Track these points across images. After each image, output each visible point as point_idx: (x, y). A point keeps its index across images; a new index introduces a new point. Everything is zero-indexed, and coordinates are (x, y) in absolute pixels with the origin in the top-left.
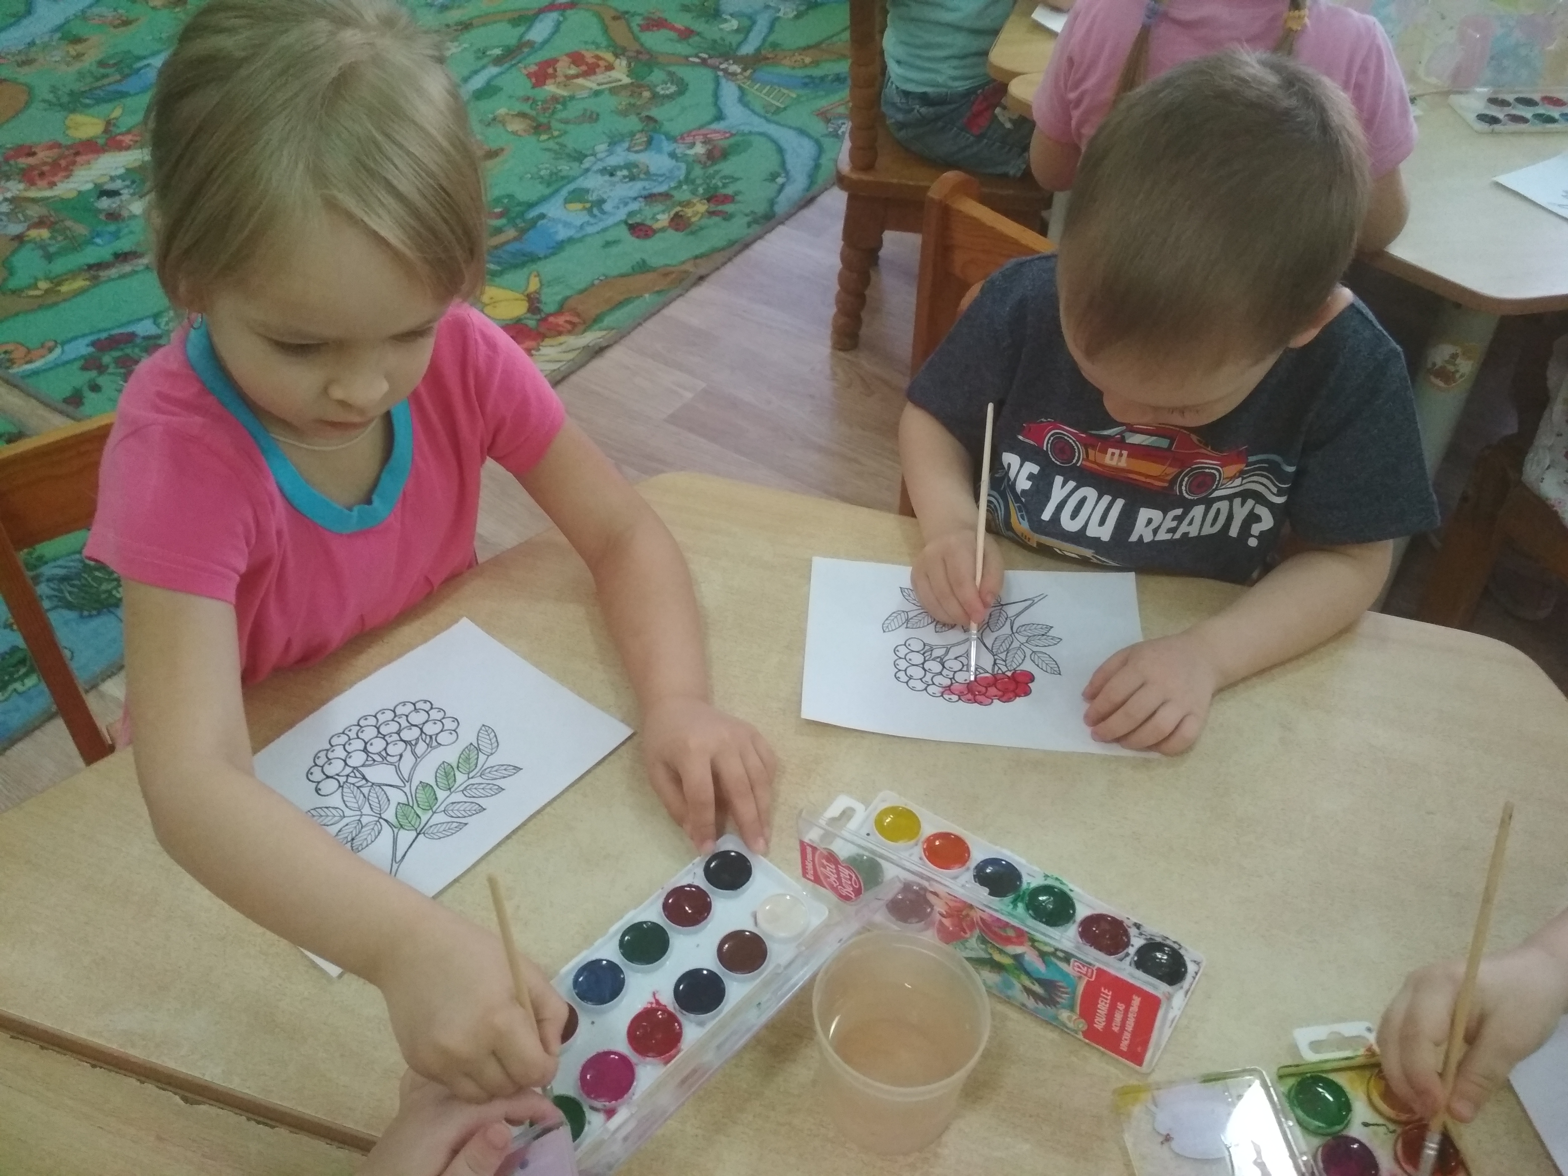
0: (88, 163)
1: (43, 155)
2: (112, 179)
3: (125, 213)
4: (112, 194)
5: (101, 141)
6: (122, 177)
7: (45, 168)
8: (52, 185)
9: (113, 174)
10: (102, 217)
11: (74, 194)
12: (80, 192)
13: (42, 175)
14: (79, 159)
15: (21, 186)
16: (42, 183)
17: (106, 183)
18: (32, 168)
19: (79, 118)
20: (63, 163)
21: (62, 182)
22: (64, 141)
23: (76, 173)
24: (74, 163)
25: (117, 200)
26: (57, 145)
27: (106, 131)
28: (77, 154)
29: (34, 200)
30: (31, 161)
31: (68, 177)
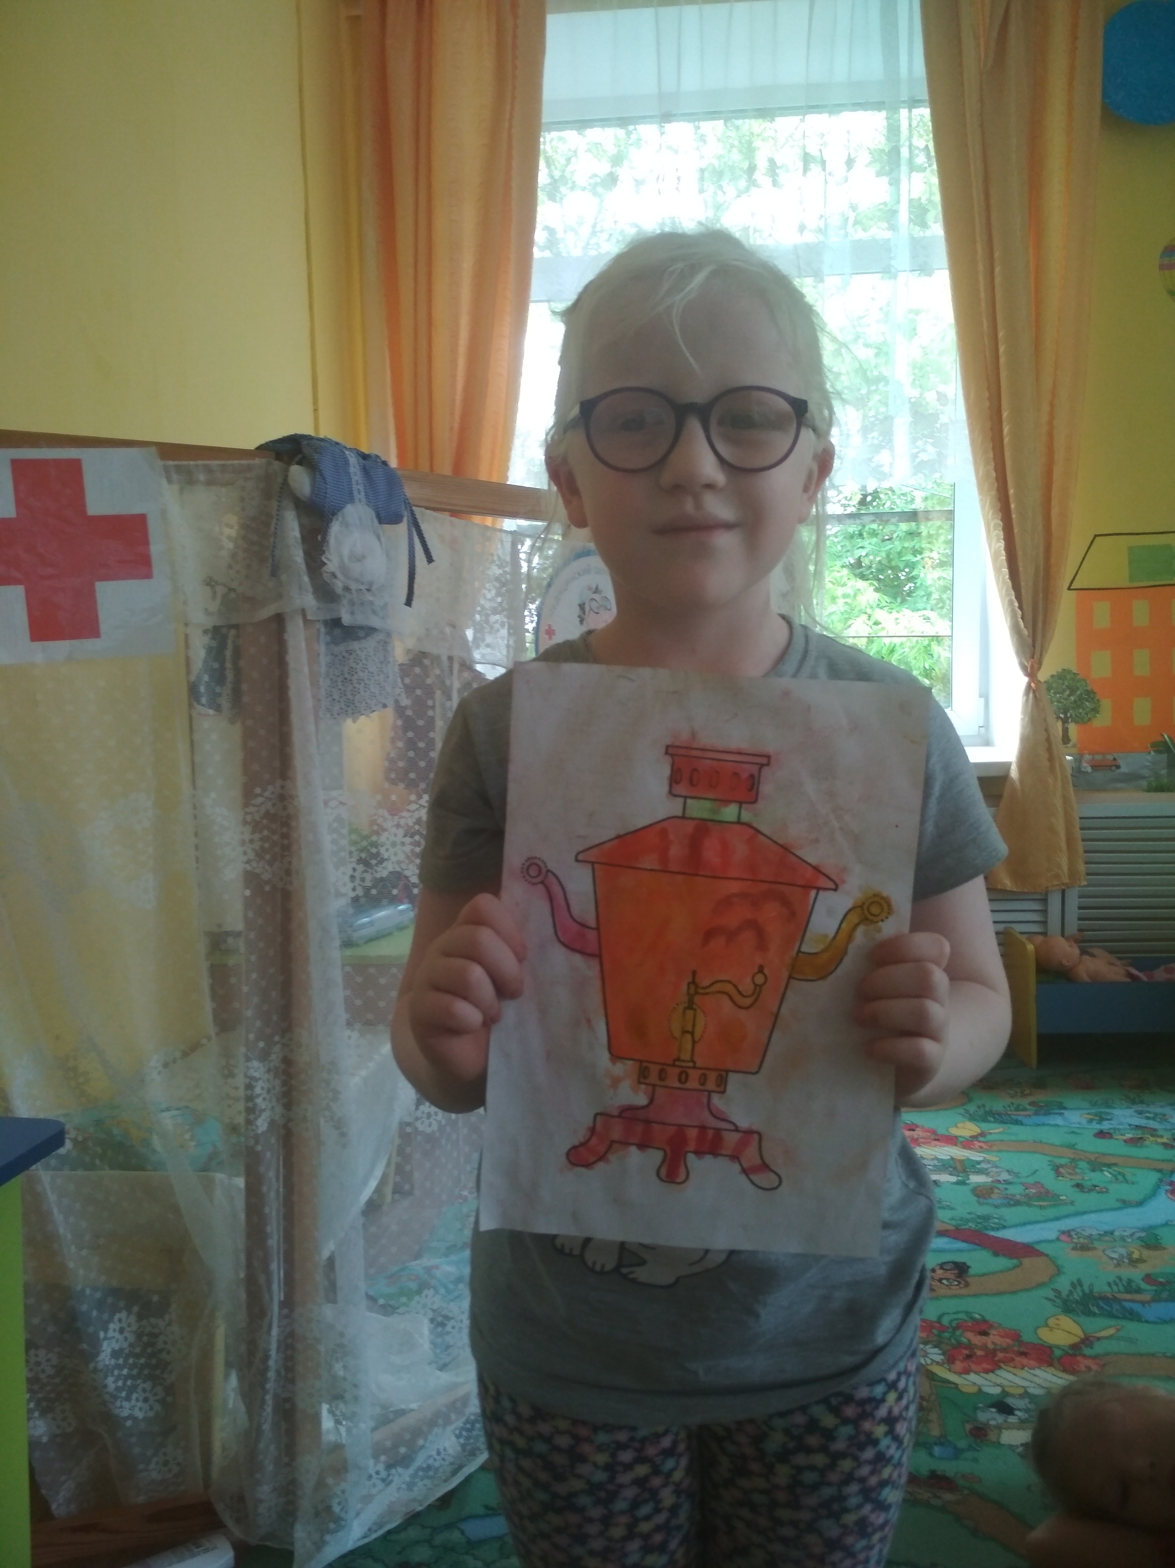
0: (1023, 1368)
1: (994, 1339)
2: (1026, 1394)
3: (992, 1436)
4: (1005, 1409)
5: (1058, 1353)
6: (1032, 1398)
7: (979, 1353)
8: (967, 1371)
9: (1031, 1391)
10: (968, 1427)
11: (974, 1390)
12: (980, 1390)
13: (969, 1357)
14: (1018, 1359)
15: (939, 1358)
16: (958, 1365)
17: (1013, 1396)
18: (970, 1346)
19: (1066, 1322)
20: (1000, 1355)
21: (976, 1373)
22: (1027, 1337)
23: (999, 1372)
24: (1008, 1361)
25: (1000, 1419)
26: (1016, 1336)
27: (1074, 1347)
28: (1024, 1354)
29: (931, 1376)
30: (977, 1340)
31: (987, 1371)
